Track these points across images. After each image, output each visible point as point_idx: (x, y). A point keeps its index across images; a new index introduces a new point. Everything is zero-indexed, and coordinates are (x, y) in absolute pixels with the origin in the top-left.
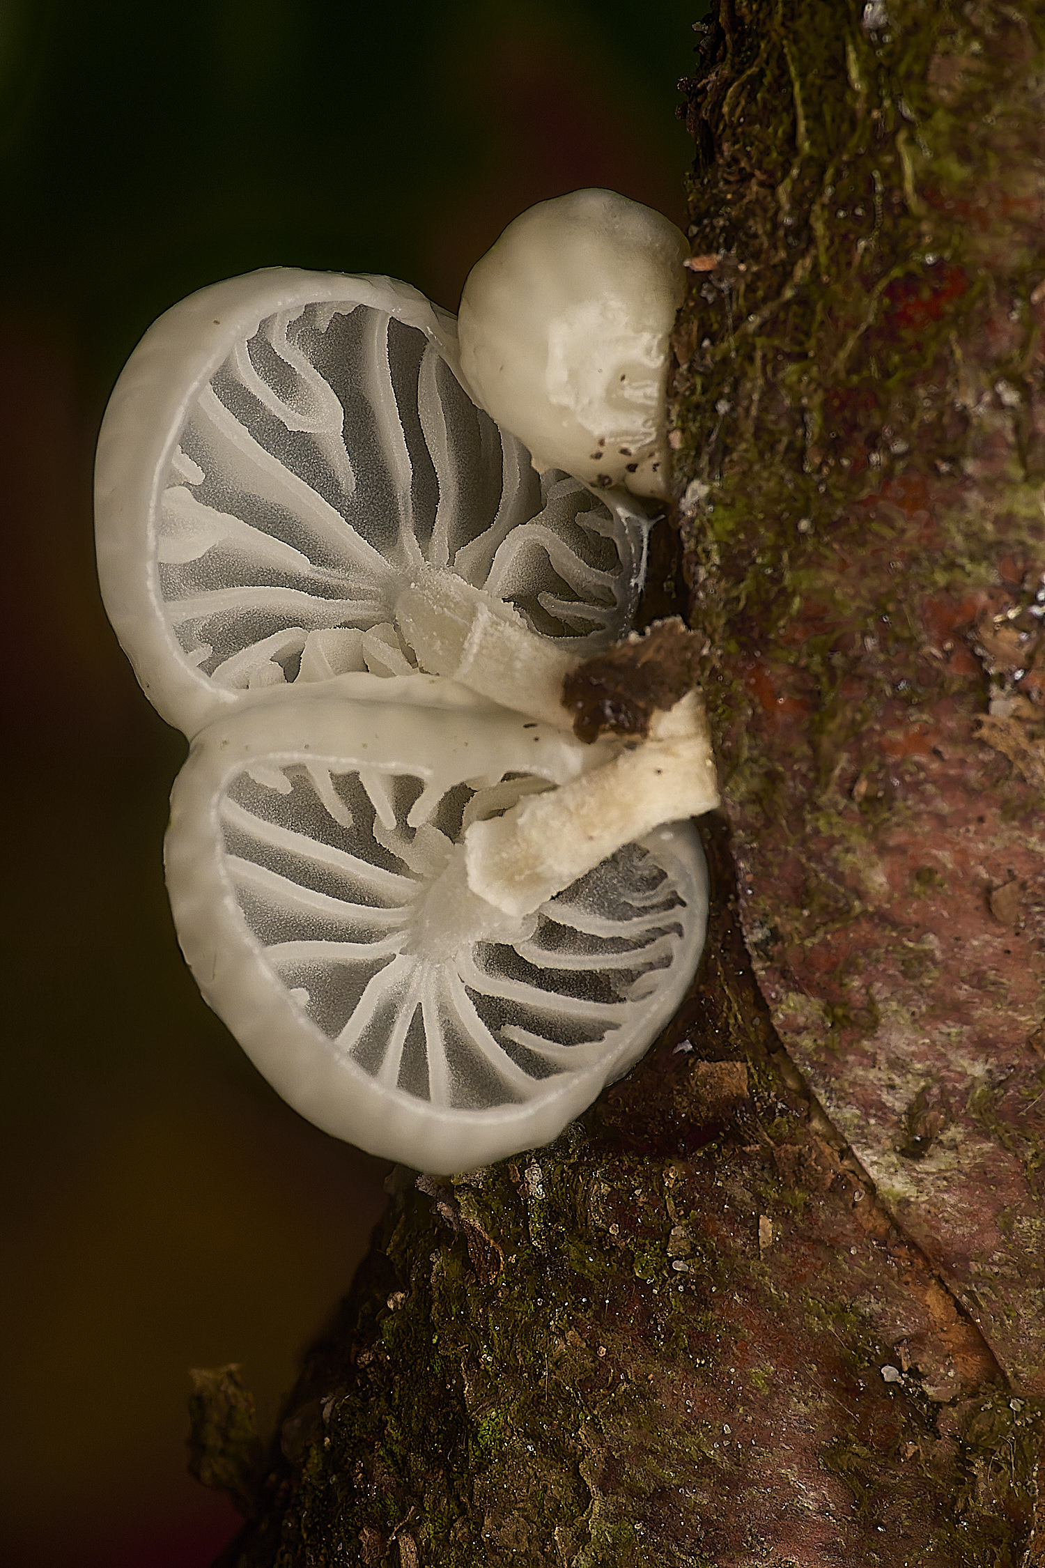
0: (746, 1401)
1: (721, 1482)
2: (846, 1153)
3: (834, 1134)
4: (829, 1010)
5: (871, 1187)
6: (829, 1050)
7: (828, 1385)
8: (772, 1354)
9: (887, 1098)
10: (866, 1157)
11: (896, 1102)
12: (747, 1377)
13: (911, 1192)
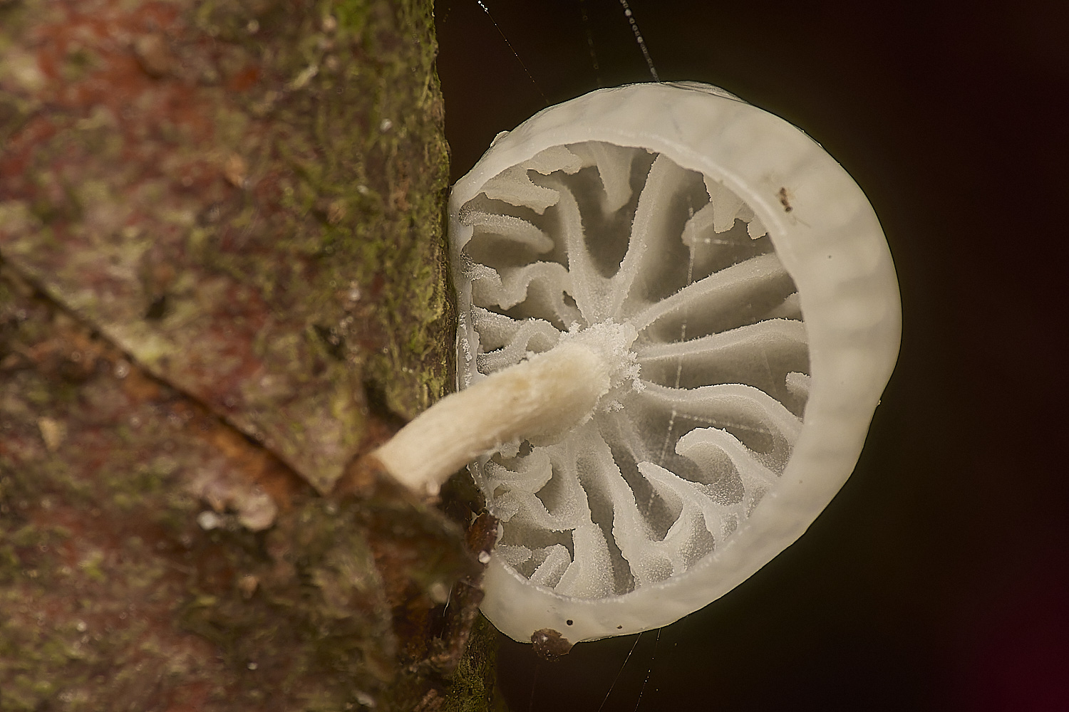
0: (90, 595)
1: (93, 675)
2: (95, 335)
3: (79, 321)
4: (33, 210)
5: (129, 358)
6: (47, 247)
7: (157, 552)
8: (97, 542)
9: (115, 271)
10: (114, 331)
11: (125, 272)
12: (81, 572)
13: (168, 350)
